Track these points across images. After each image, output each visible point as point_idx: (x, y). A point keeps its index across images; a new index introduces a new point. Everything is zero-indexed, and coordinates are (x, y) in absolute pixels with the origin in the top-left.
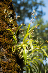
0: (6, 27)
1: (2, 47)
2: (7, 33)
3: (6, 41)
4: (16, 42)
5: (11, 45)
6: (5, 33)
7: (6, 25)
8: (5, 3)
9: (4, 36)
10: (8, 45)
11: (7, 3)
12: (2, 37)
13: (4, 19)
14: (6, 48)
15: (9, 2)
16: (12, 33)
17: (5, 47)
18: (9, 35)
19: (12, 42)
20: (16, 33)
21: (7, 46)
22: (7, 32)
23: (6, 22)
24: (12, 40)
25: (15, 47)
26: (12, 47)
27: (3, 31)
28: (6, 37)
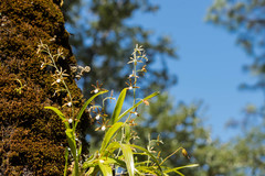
0: (42, 101)
1: (29, 168)
2: (46, 123)
3: (42, 150)
4: (78, 152)
5: (61, 163)
6: (40, 122)
7: (44, 96)
8: (39, 26)
9: (37, 130)
10: (50, 160)
11: (48, 24)
12: (29, 136)
13: (38, 77)
14: (44, 171)
15: (53, 22)
16: (64, 120)
17: (39, 168)
18: (52, 130)
19: (62, 151)
20: (78, 120)
21: (44, 164)
22: (47, 119)
23: (43, 86)
24: (64, 146)
25: (72, 168)
26: (61, 169)
27: (31, 117)
28: (44, 137)
